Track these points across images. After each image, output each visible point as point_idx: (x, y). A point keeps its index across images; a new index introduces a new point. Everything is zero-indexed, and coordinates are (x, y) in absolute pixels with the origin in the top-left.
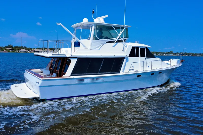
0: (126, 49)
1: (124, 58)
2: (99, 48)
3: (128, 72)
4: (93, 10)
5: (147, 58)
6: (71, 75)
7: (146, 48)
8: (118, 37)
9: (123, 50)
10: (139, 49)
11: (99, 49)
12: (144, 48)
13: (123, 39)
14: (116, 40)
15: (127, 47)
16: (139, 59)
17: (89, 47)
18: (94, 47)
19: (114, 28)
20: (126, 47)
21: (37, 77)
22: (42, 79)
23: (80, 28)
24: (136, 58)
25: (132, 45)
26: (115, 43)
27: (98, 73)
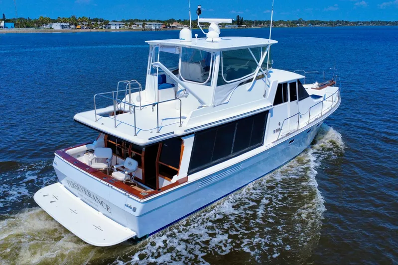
0: (268, 92)
1: (267, 112)
2: (226, 101)
3: (278, 140)
4: (199, 7)
5: (299, 100)
6: (189, 174)
7: (298, 80)
8: (258, 69)
9: (264, 96)
10: (289, 86)
11: (227, 103)
12: (296, 82)
13: (264, 72)
14: (255, 76)
15: (271, 86)
16: (288, 106)
17: (209, 102)
18: (219, 101)
19: (251, 52)
20: (269, 86)
21: (124, 192)
22: (142, 201)
23: (177, 53)
24: (283, 104)
25: (277, 81)
26: (253, 82)
27: (230, 154)
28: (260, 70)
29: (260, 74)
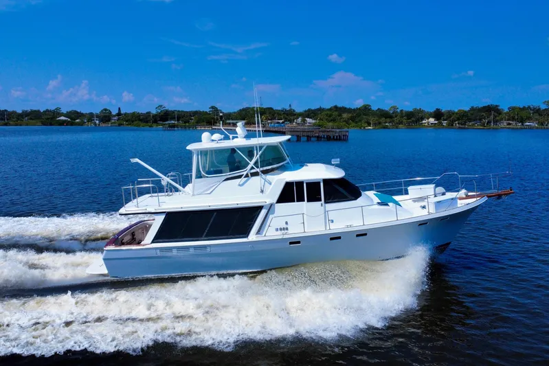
0: (268, 189)
1: (260, 208)
2: (208, 192)
5: (326, 203)
6: (153, 242)
7: (325, 180)
8: (249, 167)
9: (262, 192)
10: (305, 185)
11: (209, 194)
12: (319, 183)
13: (258, 170)
14: (245, 173)
15: (273, 184)
16: (305, 206)
20: (270, 184)
24: (296, 204)
26: (243, 180)
27: (201, 237)
28: (252, 168)
29: (253, 171)
